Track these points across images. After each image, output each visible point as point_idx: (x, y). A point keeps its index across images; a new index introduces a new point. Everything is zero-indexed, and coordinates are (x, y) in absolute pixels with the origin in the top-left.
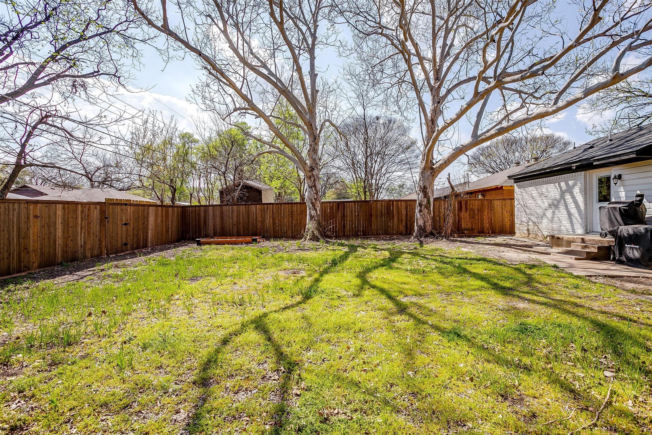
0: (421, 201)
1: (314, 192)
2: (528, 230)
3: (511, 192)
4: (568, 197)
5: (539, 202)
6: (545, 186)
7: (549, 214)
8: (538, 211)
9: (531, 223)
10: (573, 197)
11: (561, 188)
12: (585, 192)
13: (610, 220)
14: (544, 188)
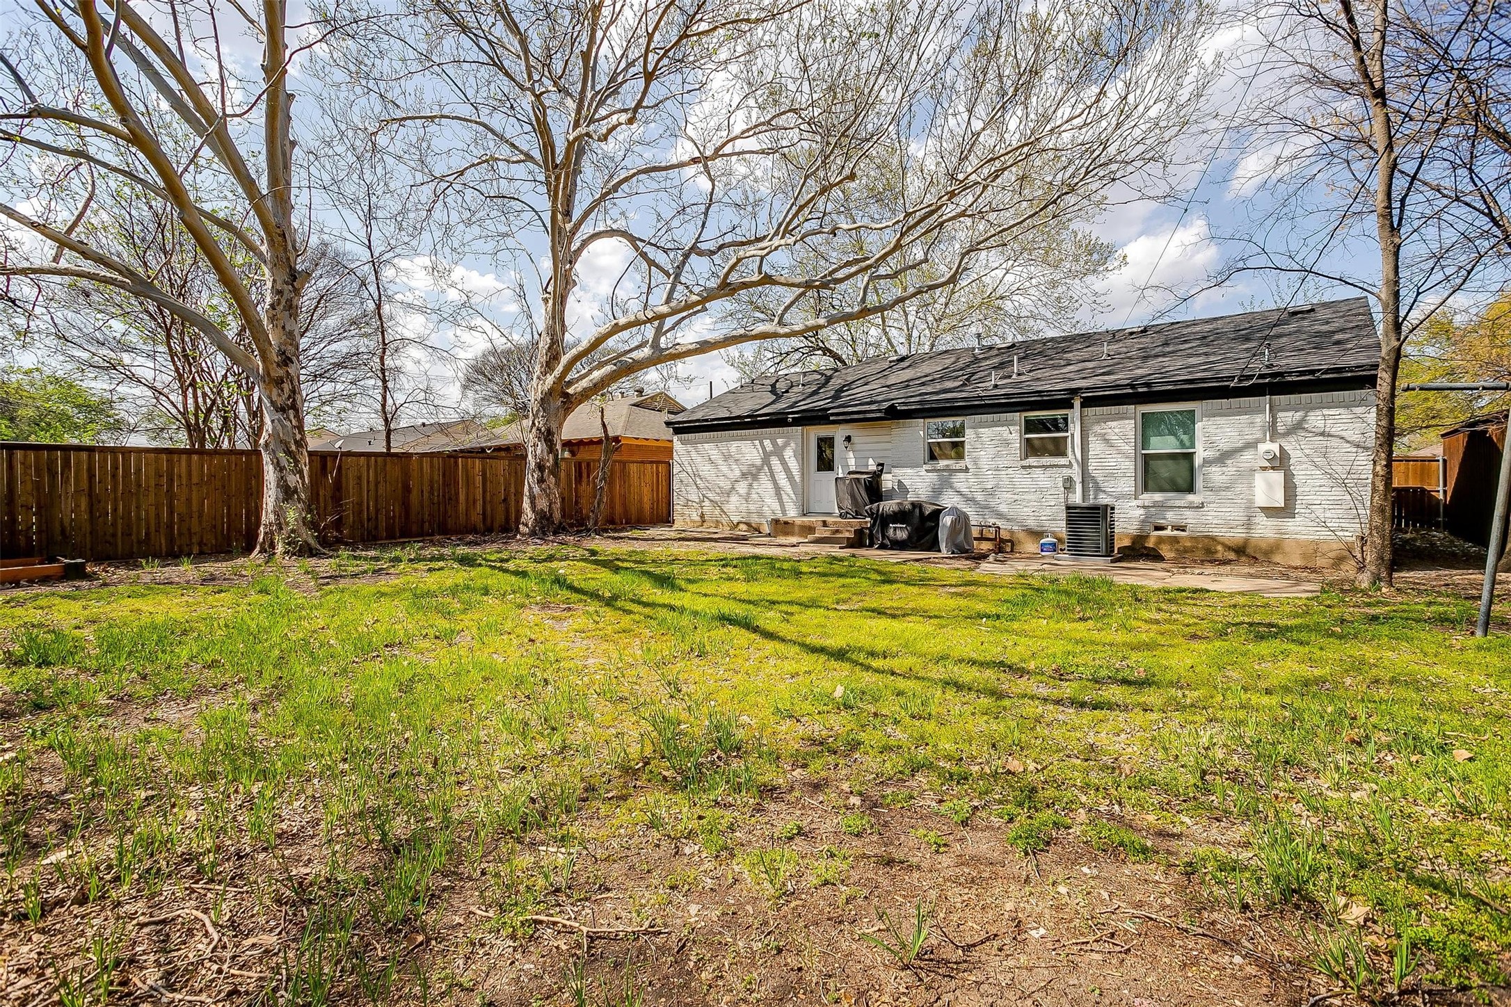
0: (542, 460)
1: (294, 422)
2: (702, 516)
3: (669, 451)
4: (775, 461)
5: (724, 469)
6: (735, 444)
7: (742, 487)
8: (722, 484)
9: (707, 503)
10: (784, 463)
11: (763, 448)
12: (802, 457)
13: (853, 496)
14: (734, 446)
